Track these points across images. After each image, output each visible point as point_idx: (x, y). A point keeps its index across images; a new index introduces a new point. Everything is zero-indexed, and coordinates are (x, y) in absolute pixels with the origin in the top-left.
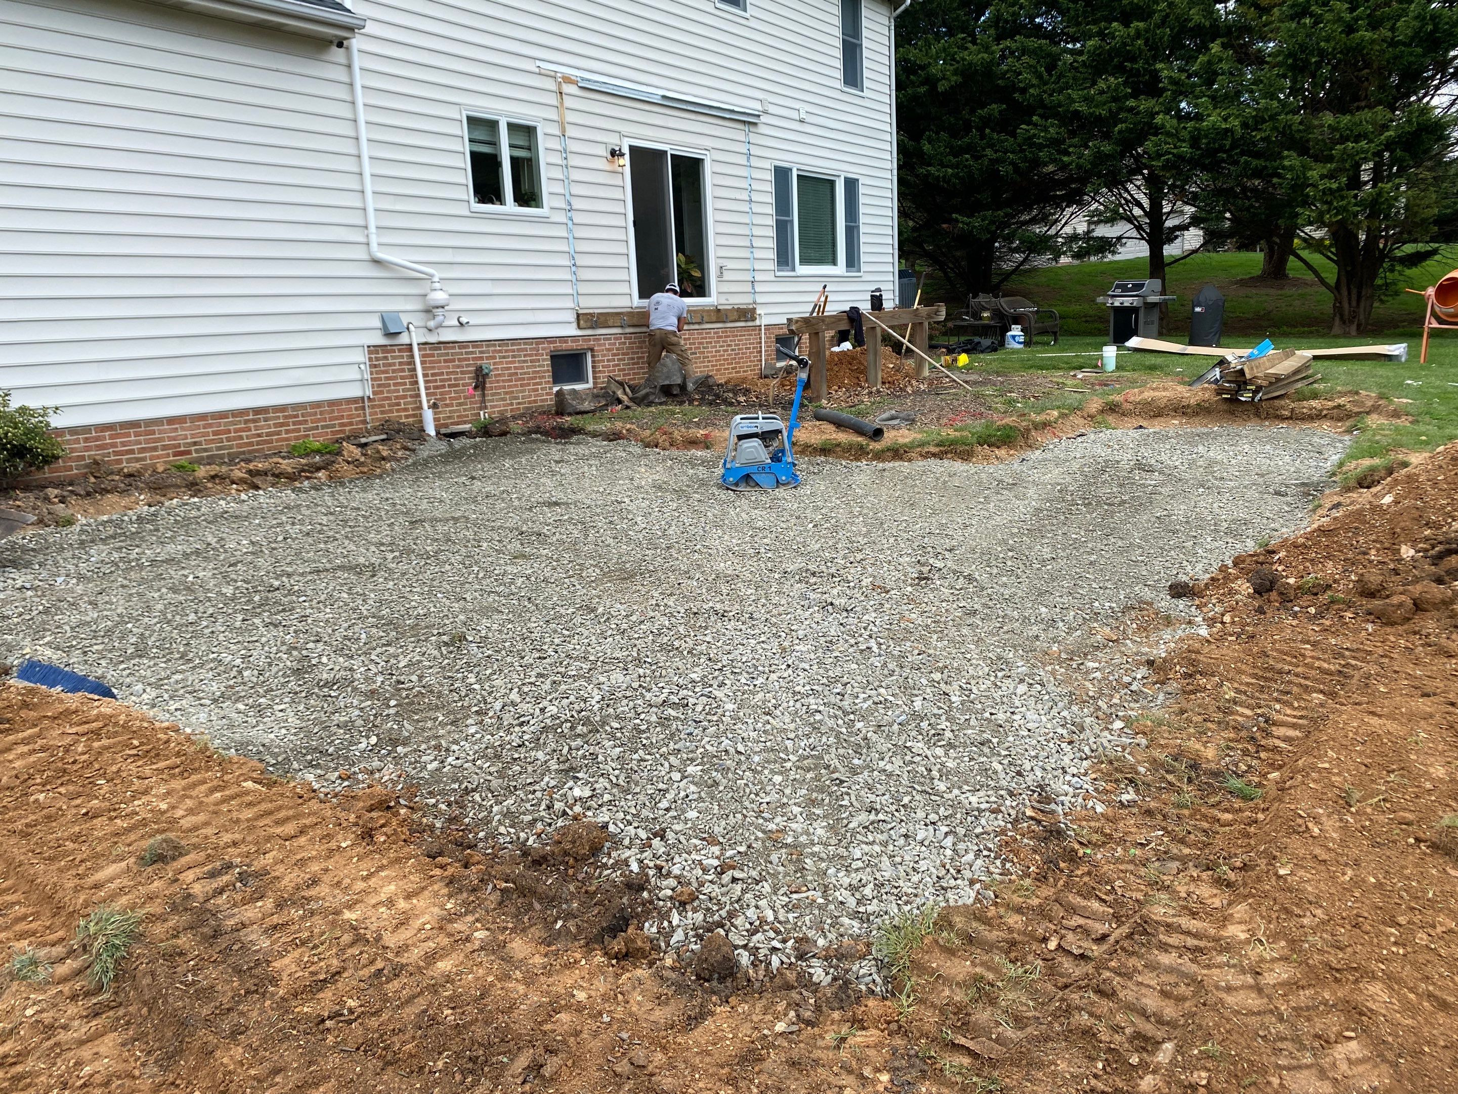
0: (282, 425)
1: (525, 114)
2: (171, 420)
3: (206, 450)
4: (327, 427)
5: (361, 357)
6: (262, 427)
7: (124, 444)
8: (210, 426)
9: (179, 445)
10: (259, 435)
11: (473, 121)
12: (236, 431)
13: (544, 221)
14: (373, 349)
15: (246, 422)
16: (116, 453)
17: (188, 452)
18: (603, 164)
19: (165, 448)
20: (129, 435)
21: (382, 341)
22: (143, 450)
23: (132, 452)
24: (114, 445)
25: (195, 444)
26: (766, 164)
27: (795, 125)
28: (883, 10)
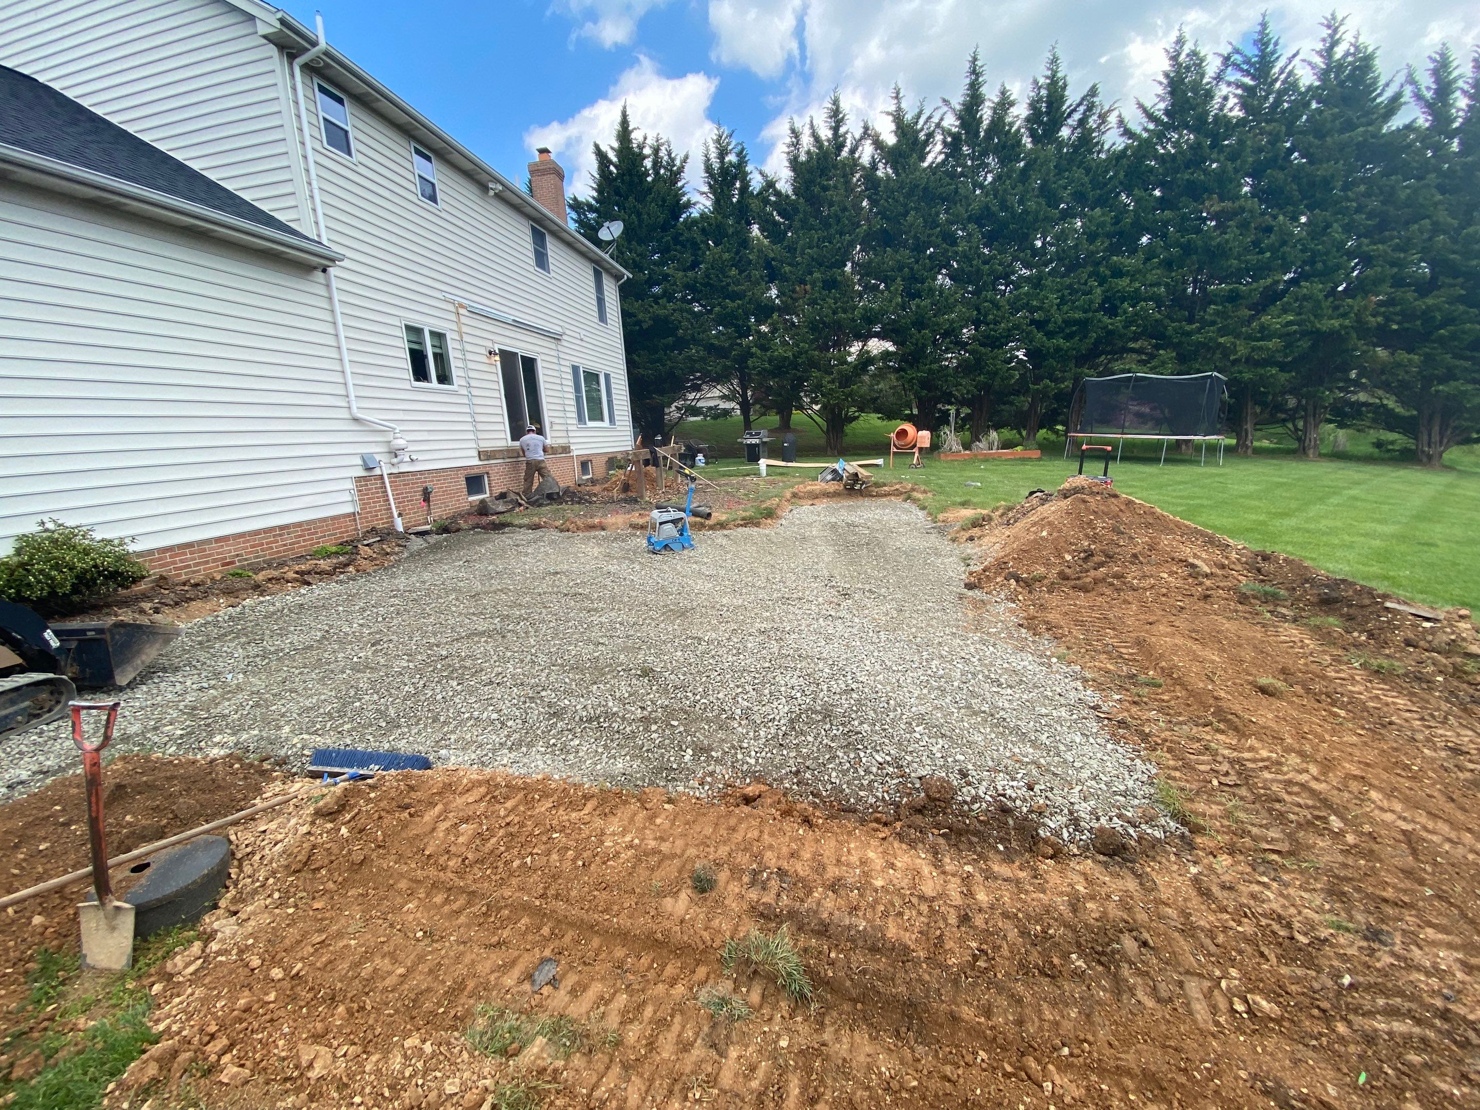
1: (440, 326)
2: (218, 540)
3: (246, 560)
4: (331, 535)
5: (349, 485)
6: (286, 539)
7: (182, 561)
8: (248, 541)
9: (226, 558)
10: (285, 545)
11: (409, 328)
12: (267, 543)
13: (455, 393)
14: (359, 479)
16: (177, 569)
17: (233, 563)
18: (485, 359)
19: (215, 561)
20: (186, 554)
21: (364, 474)
22: (198, 564)
23: (189, 566)
24: (174, 563)
25: (238, 555)
26: (567, 363)
27: (579, 342)
28: (613, 281)
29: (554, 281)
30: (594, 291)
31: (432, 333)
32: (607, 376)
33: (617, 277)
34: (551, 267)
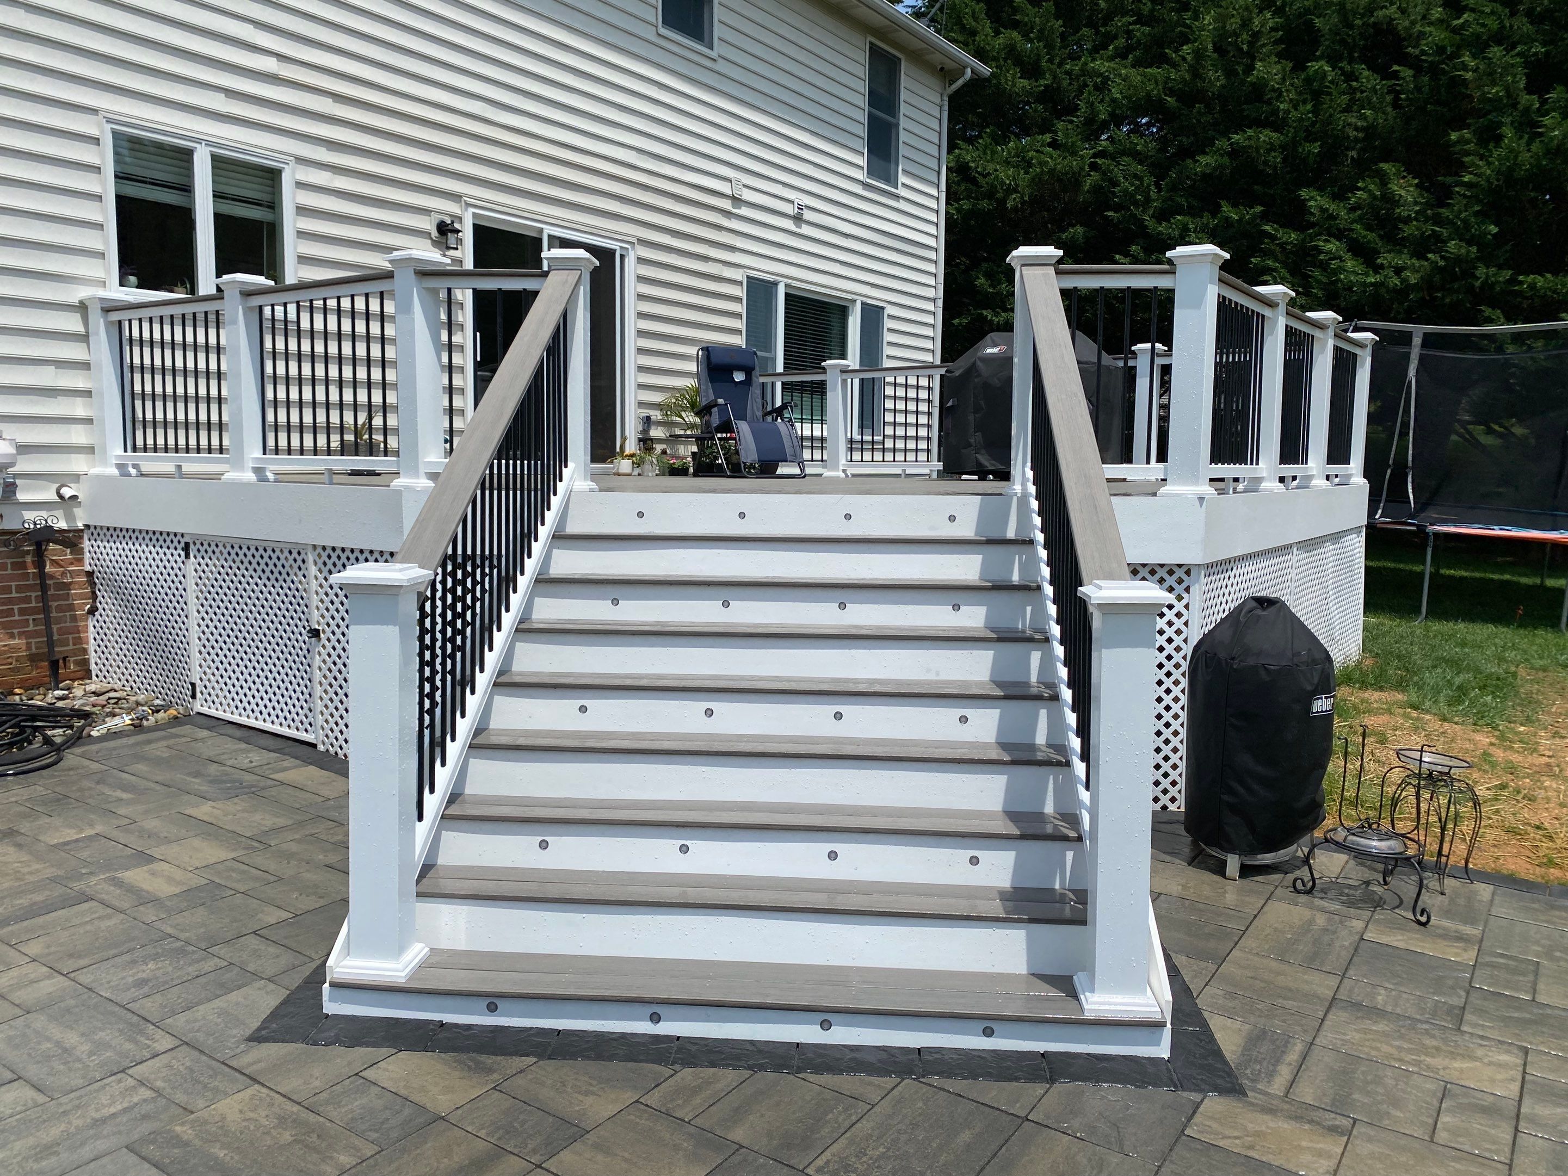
1: (263, 148)
18: (420, 244)
26: (739, 275)
27: (789, 225)
28: (935, 83)
29: (721, 66)
30: (863, 102)
31: (219, 162)
32: (872, 315)
33: (945, 74)
34: (718, 31)
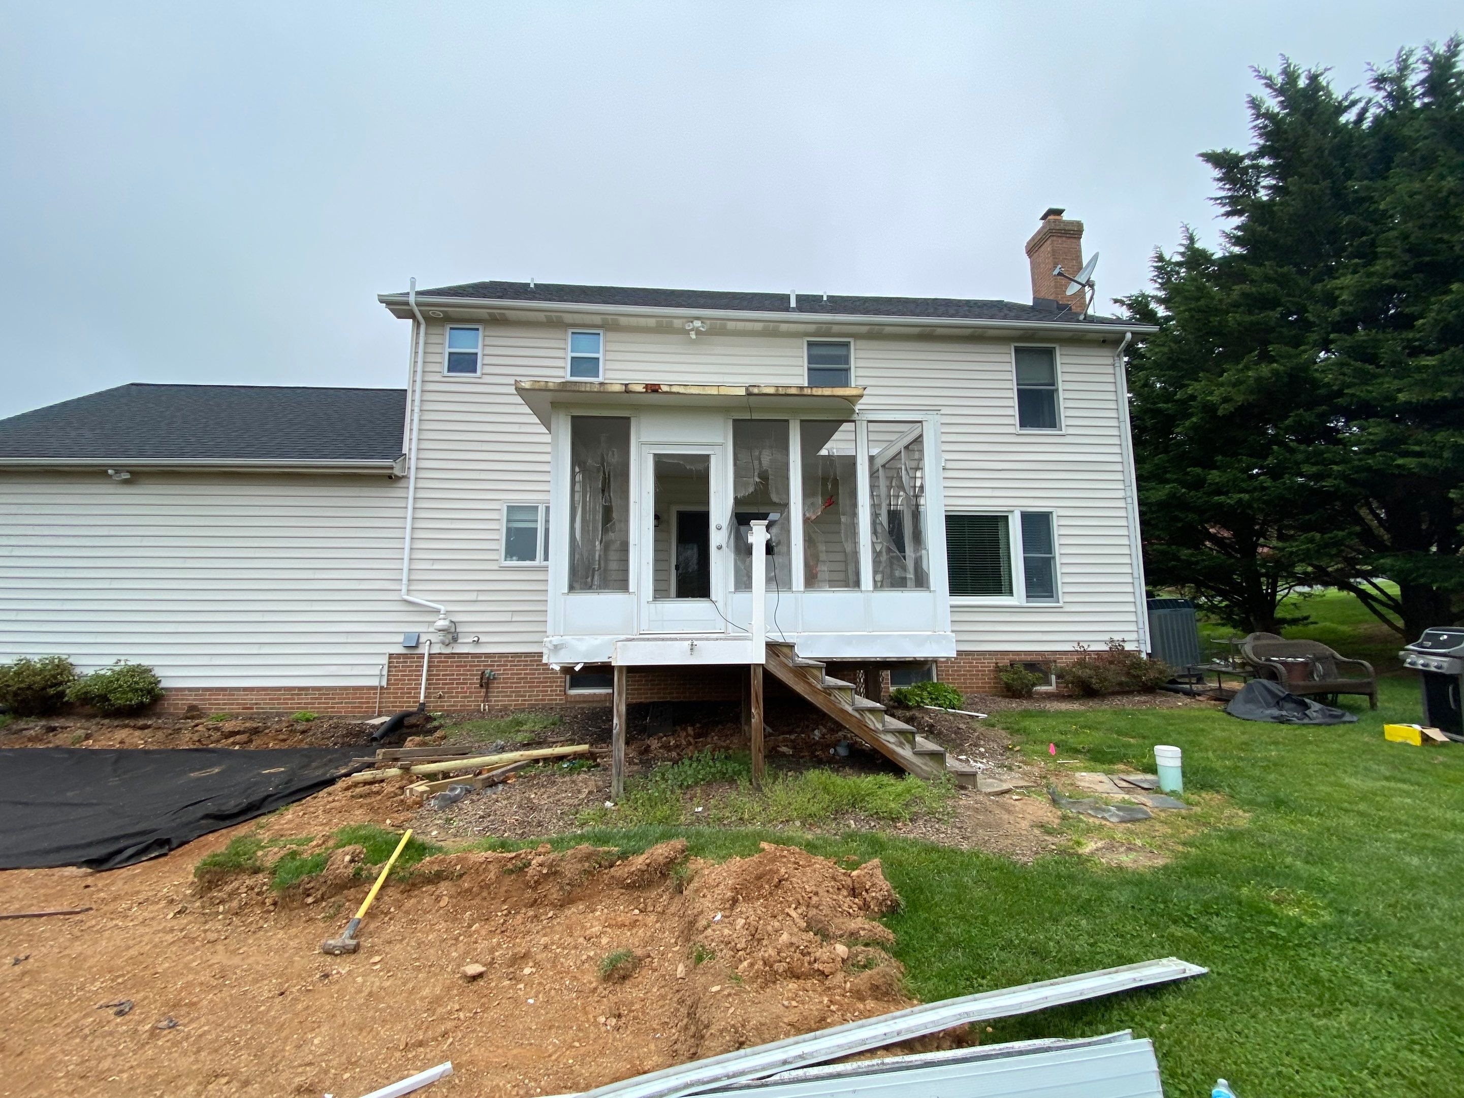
0: (316, 699)
2: (245, 689)
3: (262, 708)
4: (350, 703)
6: (302, 699)
7: (215, 700)
8: (268, 694)
9: (247, 704)
10: (299, 703)
12: (284, 699)
15: (293, 695)
16: (210, 704)
17: (252, 708)
19: (238, 704)
20: (219, 695)
22: (225, 704)
23: (219, 704)
24: (210, 699)
25: (256, 704)
28: (1099, 351)
30: (1010, 384)
32: (1038, 519)
